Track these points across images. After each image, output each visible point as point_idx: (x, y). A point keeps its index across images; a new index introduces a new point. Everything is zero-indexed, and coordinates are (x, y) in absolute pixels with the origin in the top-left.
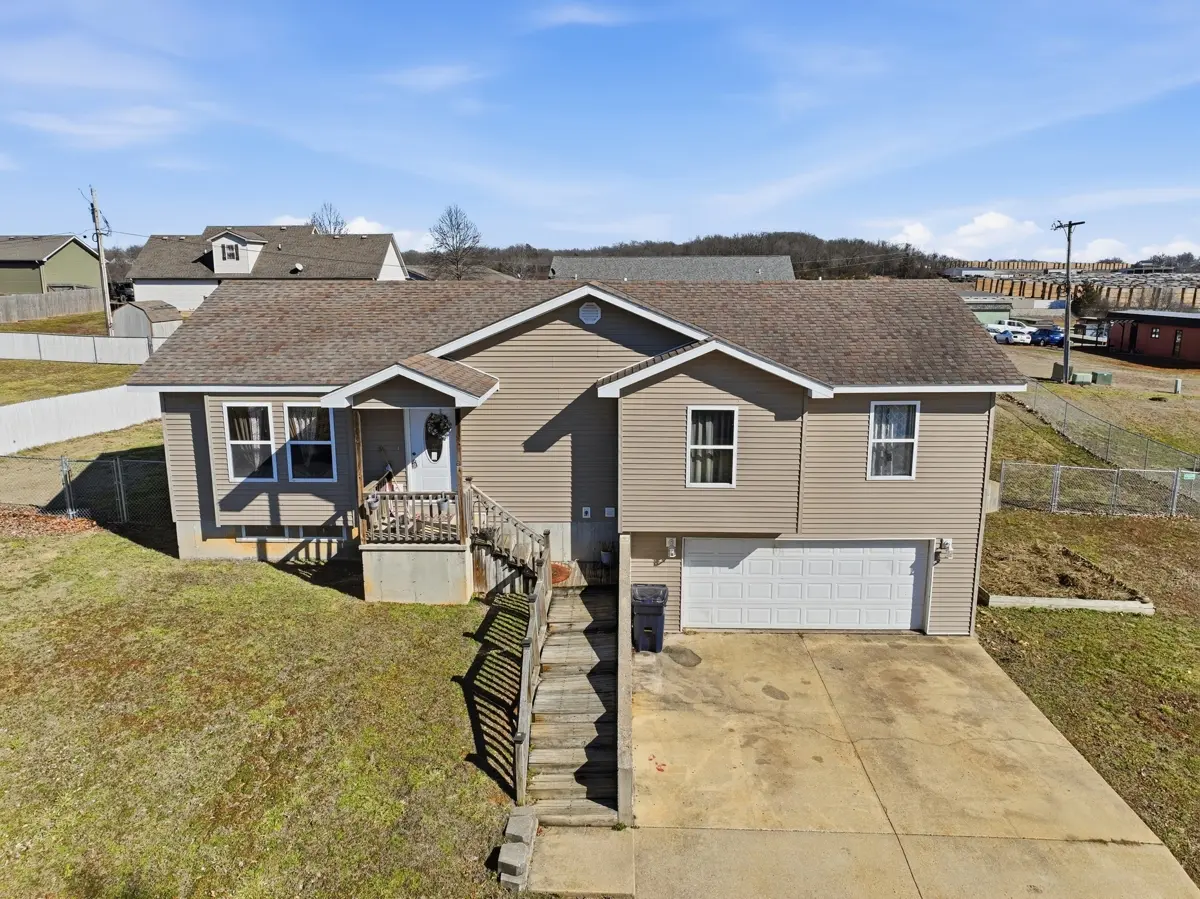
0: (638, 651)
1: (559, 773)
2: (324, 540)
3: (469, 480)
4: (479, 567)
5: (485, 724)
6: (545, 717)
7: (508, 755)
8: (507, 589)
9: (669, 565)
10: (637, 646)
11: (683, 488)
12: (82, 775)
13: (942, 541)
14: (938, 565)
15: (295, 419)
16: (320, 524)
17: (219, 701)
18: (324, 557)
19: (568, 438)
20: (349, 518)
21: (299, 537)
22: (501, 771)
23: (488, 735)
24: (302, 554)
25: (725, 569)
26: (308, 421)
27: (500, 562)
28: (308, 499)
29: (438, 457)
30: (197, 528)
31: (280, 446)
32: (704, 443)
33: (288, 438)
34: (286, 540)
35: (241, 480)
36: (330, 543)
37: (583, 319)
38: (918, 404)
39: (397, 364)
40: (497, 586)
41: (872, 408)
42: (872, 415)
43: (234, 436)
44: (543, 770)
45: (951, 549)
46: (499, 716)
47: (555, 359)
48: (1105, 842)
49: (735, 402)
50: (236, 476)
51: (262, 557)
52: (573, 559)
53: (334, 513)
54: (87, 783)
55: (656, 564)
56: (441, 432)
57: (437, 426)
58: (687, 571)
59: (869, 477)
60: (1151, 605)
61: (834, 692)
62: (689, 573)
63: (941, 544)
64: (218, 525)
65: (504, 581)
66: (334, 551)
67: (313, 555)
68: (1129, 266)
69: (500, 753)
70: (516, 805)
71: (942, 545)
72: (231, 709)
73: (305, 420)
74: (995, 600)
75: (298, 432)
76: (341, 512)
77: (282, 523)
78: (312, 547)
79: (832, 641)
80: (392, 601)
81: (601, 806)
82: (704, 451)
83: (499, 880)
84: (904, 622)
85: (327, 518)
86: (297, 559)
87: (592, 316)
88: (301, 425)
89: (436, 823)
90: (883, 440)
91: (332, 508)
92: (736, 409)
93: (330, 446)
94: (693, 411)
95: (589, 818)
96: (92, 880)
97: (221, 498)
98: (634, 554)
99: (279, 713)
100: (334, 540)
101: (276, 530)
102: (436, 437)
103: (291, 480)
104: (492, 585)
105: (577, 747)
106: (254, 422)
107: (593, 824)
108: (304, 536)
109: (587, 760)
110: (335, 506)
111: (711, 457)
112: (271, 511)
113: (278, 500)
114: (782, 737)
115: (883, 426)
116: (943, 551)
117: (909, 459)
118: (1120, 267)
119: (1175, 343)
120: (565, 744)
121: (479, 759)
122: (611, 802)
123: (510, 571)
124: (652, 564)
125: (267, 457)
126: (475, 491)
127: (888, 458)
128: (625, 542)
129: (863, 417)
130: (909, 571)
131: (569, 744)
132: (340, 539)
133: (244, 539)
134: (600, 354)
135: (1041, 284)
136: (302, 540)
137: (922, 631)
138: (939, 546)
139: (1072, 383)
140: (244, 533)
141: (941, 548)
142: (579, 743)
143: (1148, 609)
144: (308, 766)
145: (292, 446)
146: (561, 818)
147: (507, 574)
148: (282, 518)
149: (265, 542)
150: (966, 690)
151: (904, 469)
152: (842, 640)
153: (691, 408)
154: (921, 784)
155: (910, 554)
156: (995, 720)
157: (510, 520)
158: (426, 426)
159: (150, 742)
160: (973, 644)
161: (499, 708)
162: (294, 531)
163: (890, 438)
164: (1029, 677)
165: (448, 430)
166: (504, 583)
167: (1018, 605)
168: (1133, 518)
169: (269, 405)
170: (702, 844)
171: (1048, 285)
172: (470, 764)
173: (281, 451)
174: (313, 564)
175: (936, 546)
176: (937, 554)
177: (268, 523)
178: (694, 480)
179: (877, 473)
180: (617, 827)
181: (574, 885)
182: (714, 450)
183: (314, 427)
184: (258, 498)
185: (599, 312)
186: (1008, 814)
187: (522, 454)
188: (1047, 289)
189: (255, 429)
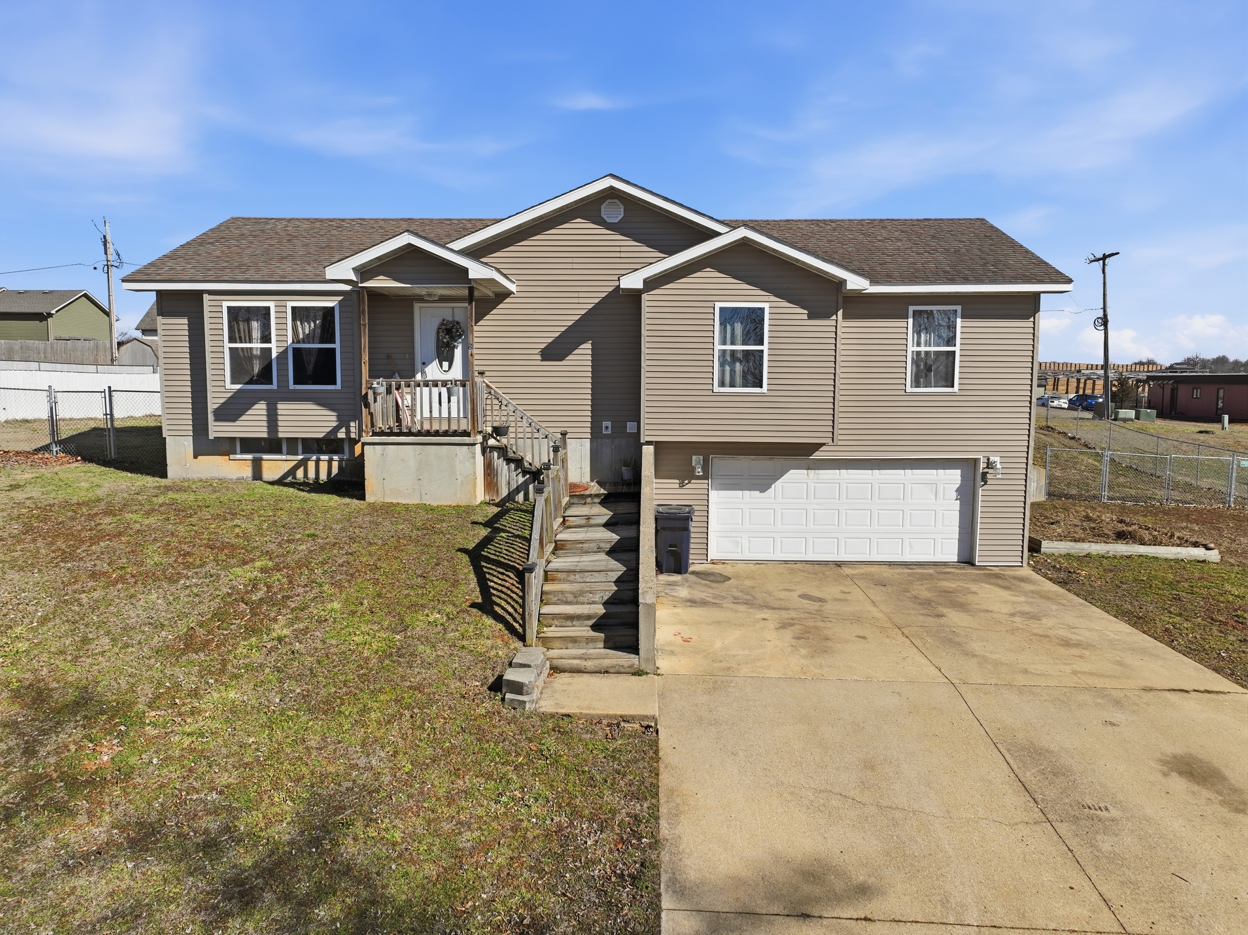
0: (662, 573)
1: (573, 626)
2: (325, 457)
3: (481, 373)
4: (490, 472)
5: (493, 581)
6: (559, 575)
7: (516, 606)
8: (520, 497)
9: (695, 486)
10: (660, 568)
11: (710, 393)
12: (39, 614)
13: (988, 459)
14: (985, 487)
15: (299, 323)
16: (321, 436)
17: (198, 562)
18: (323, 476)
19: (588, 345)
20: (353, 429)
21: (297, 454)
22: (508, 617)
23: (494, 589)
24: (300, 474)
25: (756, 493)
26: (312, 325)
27: (513, 466)
28: (309, 408)
29: (450, 367)
30: (188, 443)
31: (281, 350)
32: (732, 343)
33: (290, 341)
34: (284, 457)
35: (238, 387)
36: (330, 462)
37: (605, 217)
38: (959, 308)
39: (407, 231)
40: (509, 494)
41: (911, 313)
42: (911, 321)
43: (232, 339)
44: (556, 622)
45: (999, 466)
46: (508, 576)
47: (575, 260)
48: (1187, 692)
49: (766, 299)
50: (233, 383)
51: (257, 475)
52: (592, 480)
53: (335, 424)
54: (44, 620)
55: (682, 486)
56: (454, 339)
57: (449, 331)
58: (714, 495)
59: (909, 389)
60: (1216, 552)
61: (877, 598)
62: (715, 496)
63: (988, 463)
64: (211, 437)
65: (517, 487)
66: (335, 470)
67: (312, 475)
68: (1163, 368)
69: (508, 603)
70: (524, 645)
71: (990, 465)
72: (210, 567)
73: (309, 324)
74: (1047, 546)
75: (301, 336)
76: (343, 422)
77: (281, 435)
78: (311, 465)
79: (873, 569)
80: (394, 501)
81: (621, 653)
82: (733, 352)
83: (503, 699)
84: (950, 553)
85: (328, 430)
86: (295, 478)
87: (614, 213)
88: (305, 329)
89: (435, 653)
90: (923, 349)
91: (334, 418)
92: (766, 306)
93: (334, 349)
94: (720, 308)
95: (606, 663)
96: (40, 692)
97: (216, 406)
98: (659, 473)
99: (263, 570)
100: (336, 458)
101: (273, 445)
102: (448, 345)
103: (292, 386)
104: (504, 492)
105: (594, 603)
106: (255, 325)
107: (611, 670)
108: (303, 453)
109: (604, 611)
110: (338, 416)
111: (741, 362)
112: (268, 421)
113: (277, 409)
114: (822, 624)
115: (923, 336)
116: (990, 471)
117: (950, 369)
118: (1155, 369)
119: (1217, 409)
120: (581, 599)
121: (486, 606)
122: (633, 648)
123: (523, 476)
124: (677, 486)
125: (267, 362)
126: (488, 386)
127: (929, 369)
128: (648, 452)
129: (901, 323)
130: (954, 495)
131: (585, 600)
132: (341, 456)
133: (238, 456)
134: (623, 255)
135: (1075, 380)
136: (300, 457)
137: (970, 563)
138: (985, 465)
139: (1115, 419)
140: (238, 449)
141: (988, 467)
142: (597, 598)
143: (1214, 556)
144: (293, 610)
145: (294, 349)
146: (575, 662)
147: (521, 480)
148: (280, 429)
149: (261, 459)
150: (1022, 599)
151: (946, 380)
152: (885, 569)
153: (718, 305)
154: (976, 653)
155: (954, 476)
156: (1055, 616)
157: (525, 418)
158: (438, 332)
159: (118, 591)
160: (1027, 572)
161: (507, 571)
162: (292, 444)
163: (930, 346)
164: (1091, 593)
165: (460, 336)
166: (517, 490)
167: (1072, 551)
168: (1189, 508)
169: (272, 305)
170: (734, 687)
171: (1082, 381)
172: (474, 610)
173: (283, 355)
174: (311, 482)
175: (982, 465)
176: (984, 475)
177: (265, 435)
178: (722, 384)
179: (918, 385)
180: (638, 673)
181: (589, 708)
182: (743, 351)
183: (318, 331)
184: (256, 406)
185: (622, 210)
186: (1075, 673)
187: (540, 363)
188: (1082, 385)
189: (256, 333)
